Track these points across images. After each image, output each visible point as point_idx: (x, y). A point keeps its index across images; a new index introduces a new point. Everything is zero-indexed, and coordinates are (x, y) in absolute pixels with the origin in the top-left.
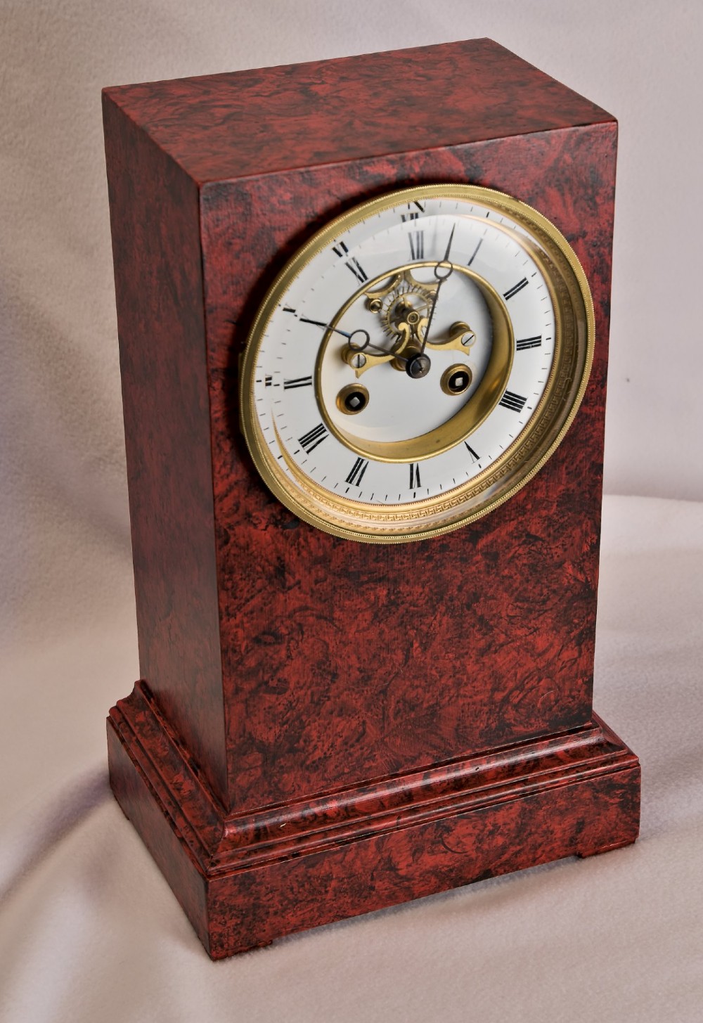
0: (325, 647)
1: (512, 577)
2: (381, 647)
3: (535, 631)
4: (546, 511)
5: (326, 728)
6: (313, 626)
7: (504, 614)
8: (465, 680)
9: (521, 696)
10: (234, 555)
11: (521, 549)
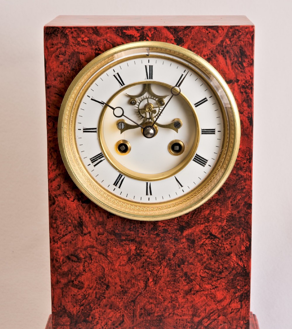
0: (103, 270)
1: (202, 255)
2: (132, 277)
3: (216, 288)
4: (220, 223)
5: (103, 314)
6: (97, 257)
7: (198, 274)
8: (178, 306)
9: (209, 322)
10: (58, 211)
11: (207, 241)
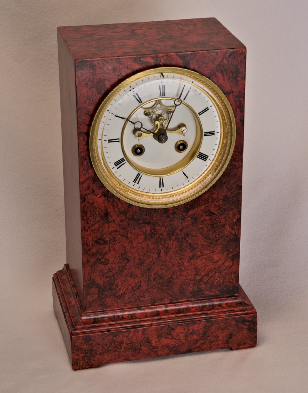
0: (124, 248)
1: (203, 229)
2: (148, 251)
3: (213, 252)
4: (218, 203)
5: (124, 282)
6: (120, 238)
7: (200, 243)
8: (183, 269)
9: (207, 279)
10: (88, 206)
11: (207, 217)
